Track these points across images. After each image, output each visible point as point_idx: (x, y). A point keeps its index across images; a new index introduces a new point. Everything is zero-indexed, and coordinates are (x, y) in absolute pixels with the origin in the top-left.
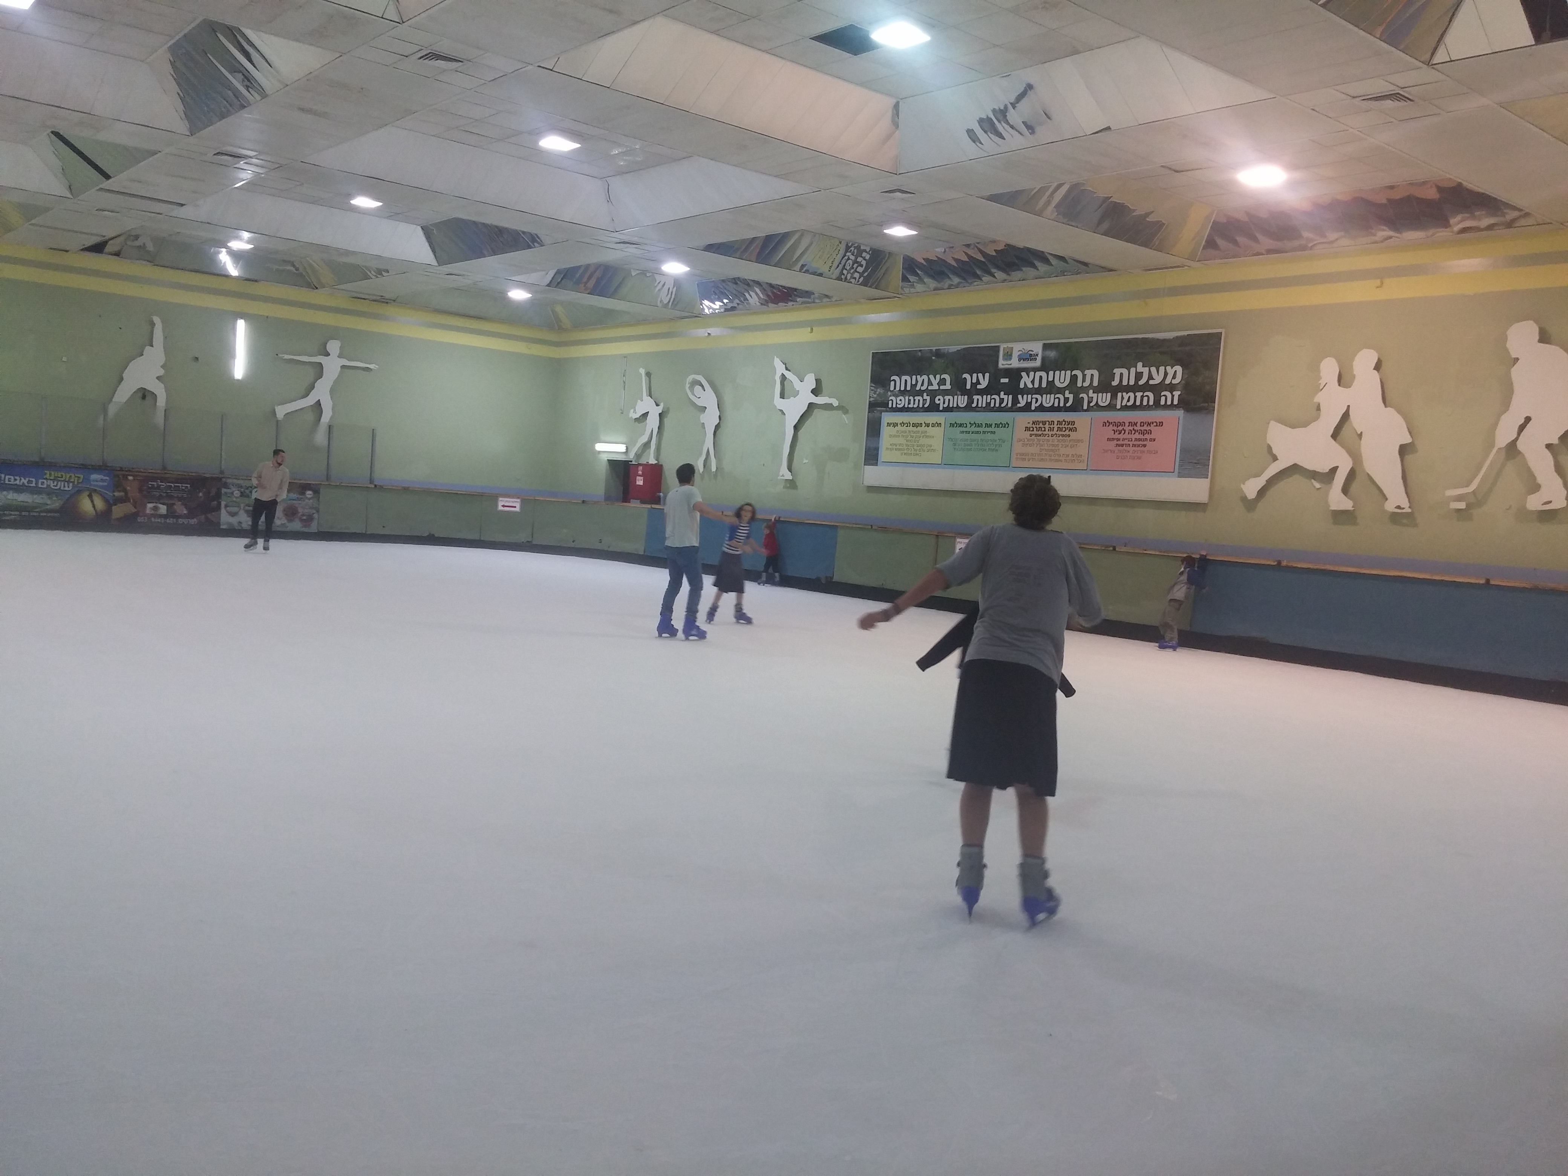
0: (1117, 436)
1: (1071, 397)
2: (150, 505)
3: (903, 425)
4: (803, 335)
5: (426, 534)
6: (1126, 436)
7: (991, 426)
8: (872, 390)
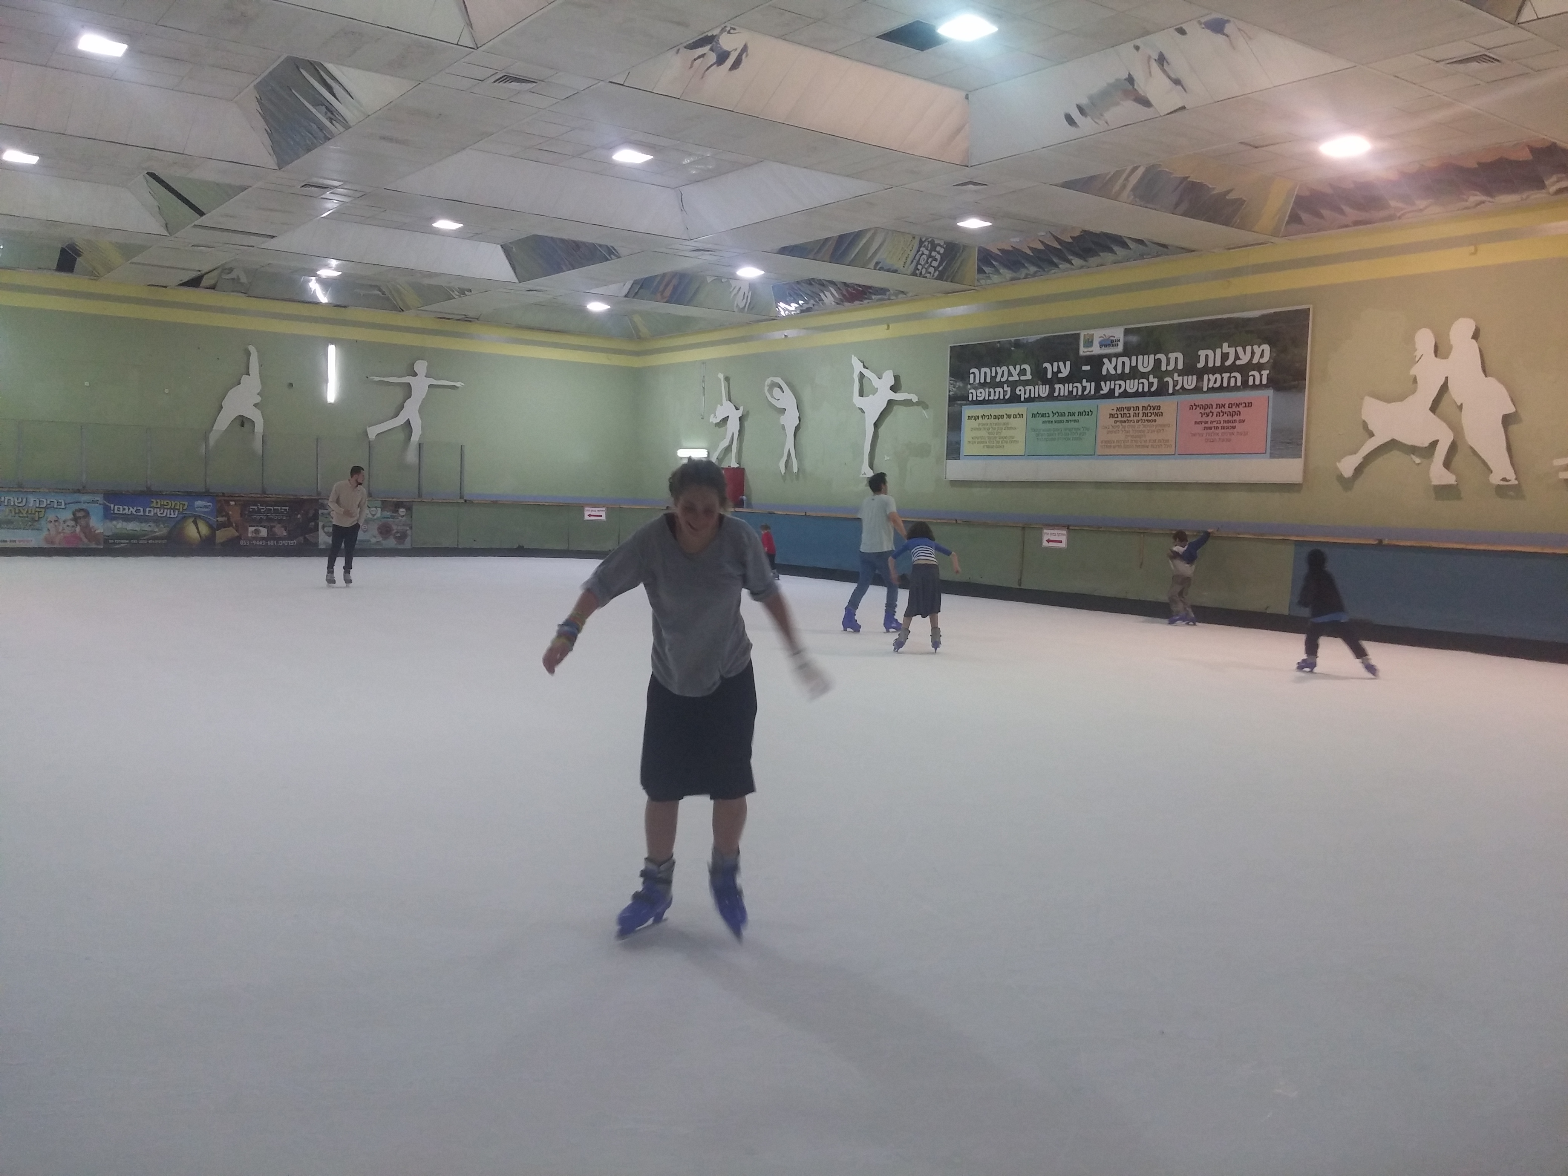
0: (1205, 419)
1: (1155, 381)
2: (251, 529)
3: (984, 417)
4: (880, 333)
5: (516, 546)
6: (1215, 418)
7: (1074, 414)
8: (951, 384)
